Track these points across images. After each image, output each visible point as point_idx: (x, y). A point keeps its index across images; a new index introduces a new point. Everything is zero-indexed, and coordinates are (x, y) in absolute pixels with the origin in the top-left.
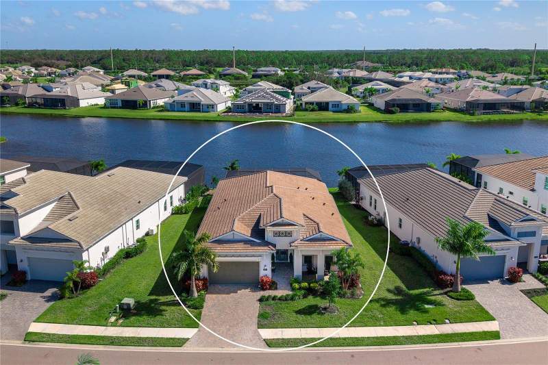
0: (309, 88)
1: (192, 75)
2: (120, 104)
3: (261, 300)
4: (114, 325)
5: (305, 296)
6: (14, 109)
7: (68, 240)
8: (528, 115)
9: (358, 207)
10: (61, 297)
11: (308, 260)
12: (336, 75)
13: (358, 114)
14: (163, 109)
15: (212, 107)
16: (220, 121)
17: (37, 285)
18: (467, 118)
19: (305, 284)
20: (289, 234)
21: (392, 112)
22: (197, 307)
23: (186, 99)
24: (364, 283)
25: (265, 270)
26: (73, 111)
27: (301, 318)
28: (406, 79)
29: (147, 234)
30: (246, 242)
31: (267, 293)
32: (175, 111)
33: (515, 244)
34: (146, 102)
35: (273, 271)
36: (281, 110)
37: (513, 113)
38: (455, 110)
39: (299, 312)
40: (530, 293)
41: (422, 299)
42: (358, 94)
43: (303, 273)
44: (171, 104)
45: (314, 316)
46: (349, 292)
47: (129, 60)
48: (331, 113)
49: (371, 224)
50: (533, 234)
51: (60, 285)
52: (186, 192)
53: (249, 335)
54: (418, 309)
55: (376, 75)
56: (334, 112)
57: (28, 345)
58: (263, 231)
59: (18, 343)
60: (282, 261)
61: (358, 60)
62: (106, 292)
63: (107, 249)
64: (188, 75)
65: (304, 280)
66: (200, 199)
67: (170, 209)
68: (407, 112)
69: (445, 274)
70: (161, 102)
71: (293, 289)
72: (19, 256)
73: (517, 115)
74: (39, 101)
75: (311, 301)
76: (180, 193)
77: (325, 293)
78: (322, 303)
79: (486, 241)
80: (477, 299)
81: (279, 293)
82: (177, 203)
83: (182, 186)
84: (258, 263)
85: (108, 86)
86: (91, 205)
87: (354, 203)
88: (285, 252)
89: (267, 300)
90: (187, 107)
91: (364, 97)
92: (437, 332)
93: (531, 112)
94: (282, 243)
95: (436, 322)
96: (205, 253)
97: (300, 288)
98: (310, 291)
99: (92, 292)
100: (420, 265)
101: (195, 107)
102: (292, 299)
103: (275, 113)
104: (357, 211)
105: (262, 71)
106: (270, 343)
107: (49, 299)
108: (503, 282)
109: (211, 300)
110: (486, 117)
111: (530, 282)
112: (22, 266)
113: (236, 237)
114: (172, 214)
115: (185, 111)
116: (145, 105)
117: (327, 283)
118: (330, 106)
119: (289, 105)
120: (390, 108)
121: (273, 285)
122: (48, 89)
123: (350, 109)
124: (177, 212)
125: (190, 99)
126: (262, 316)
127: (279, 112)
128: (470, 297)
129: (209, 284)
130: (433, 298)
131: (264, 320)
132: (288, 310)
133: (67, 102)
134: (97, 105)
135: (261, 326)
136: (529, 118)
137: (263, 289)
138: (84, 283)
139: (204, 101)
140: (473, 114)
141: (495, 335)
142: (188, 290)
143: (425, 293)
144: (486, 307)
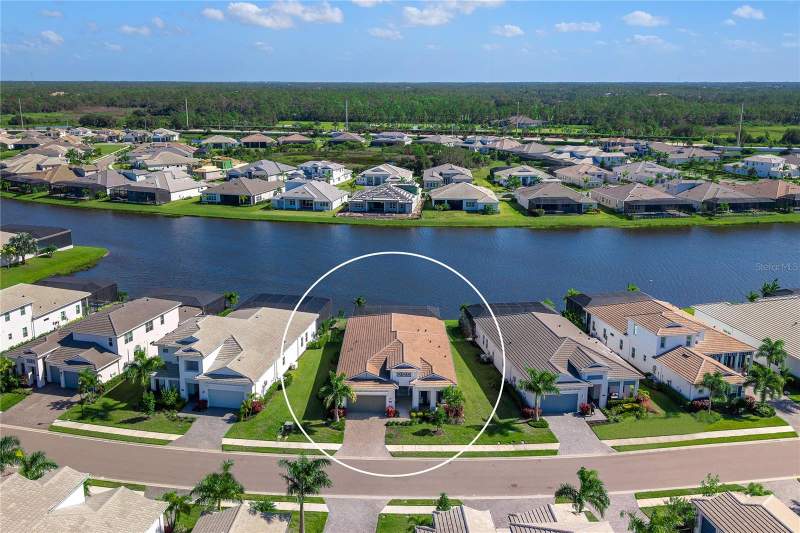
0: (441, 174)
1: (295, 142)
2: (218, 199)
3: (386, 425)
4: (281, 440)
5: (420, 423)
6: (94, 203)
7: (242, 377)
8: (698, 220)
9: (474, 344)
10: (238, 420)
11: (424, 394)
12: (479, 145)
13: (496, 216)
14: (268, 205)
15: (326, 205)
16: (336, 224)
17: (218, 411)
18: (624, 223)
19: (420, 414)
20: (409, 375)
21: (535, 215)
22: (341, 428)
23: (296, 195)
24: (466, 413)
25: (390, 402)
26: (164, 208)
27: (417, 438)
28: (566, 157)
29: (290, 369)
30: (376, 380)
31: (391, 420)
32: (282, 209)
33: (585, 386)
34: (249, 197)
35: (396, 402)
36: (407, 210)
37: (679, 217)
38: (611, 211)
39: (415, 434)
40: (591, 424)
41: (508, 426)
42: (502, 182)
43: (420, 404)
44: (278, 201)
45: (426, 436)
46: (453, 420)
47: (206, 110)
48: (464, 213)
49: (482, 362)
50: (600, 377)
51: (236, 411)
52: (318, 328)
53: (379, 448)
54: (502, 433)
55: (529, 148)
56: (468, 212)
57: (225, 453)
58: (389, 372)
59: (219, 451)
60: (403, 394)
61: (512, 114)
62: (270, 417)
63: (266, 383)
64: (289, 142)
65: (420, 410)
66: (329, 332)
67: (305, 344)
68: (554, 213)
69: (529, 407)
70: (266, 196)
71: (411, 417)
72: (201, 389)
73: (684, 220)
74: (122, 193)
75: (425, 426)
76: (312, 328)
77: (435, 421)
78: (432, 427)
79: (559, 383)
80: (550, 427)
81: (401, 420)
82: (310, 339)
83: (314, 323)
84: (385, 397)
85: (196, 167)
86: (250, 346)
87: (470, 339)
88: (406, 388)
89: (392, 424)
90: (297, 205)
91: (508, 187)
92: (513, 449)
93: (702, 215)
94: (403, 382)
95: (514, 443)
96: (346, 389)
97: (417, 417)
98: (424, 419)
99: (259, 416)
100: (514, 400)
101: (306, 205)
102: (411, 424)
103: (400, 213)
104: (472, 348)
105: (383, 137)
106: (393, 454)
107: (230, 421)
108: (575, 415)
109: (349, 424)
110: (645, 223)
111: (598, 415)
112: (203, 396)
113: (368, 377)
114: (308, 349)
115: (294, 210)
116: (248, 201)
117: (437, 412)
118: (464, 204)
119: (416, 201)
120: (534, 209)
121: (396, 414)
122: (132, 178)
123: (487, 210)
124: (311, 347)
125: (300, 196)
126: (388, 436)
127: (404, 212)
128: (544, 425)
129: (347, 412)
130: (516, 425)
131: (390, 439)
132: (407, 432)
133: (157, 196)
134: (190, 198)
135: (387, 443)
136: (697, 223)
137: (388, 417)
138: (254, 410)
139: (317, 199)
140: (630, 218)
141: (555, 452)
142: (332, 416)
143: (511, 422)
144: (555, 433)
